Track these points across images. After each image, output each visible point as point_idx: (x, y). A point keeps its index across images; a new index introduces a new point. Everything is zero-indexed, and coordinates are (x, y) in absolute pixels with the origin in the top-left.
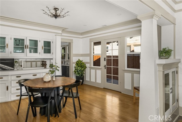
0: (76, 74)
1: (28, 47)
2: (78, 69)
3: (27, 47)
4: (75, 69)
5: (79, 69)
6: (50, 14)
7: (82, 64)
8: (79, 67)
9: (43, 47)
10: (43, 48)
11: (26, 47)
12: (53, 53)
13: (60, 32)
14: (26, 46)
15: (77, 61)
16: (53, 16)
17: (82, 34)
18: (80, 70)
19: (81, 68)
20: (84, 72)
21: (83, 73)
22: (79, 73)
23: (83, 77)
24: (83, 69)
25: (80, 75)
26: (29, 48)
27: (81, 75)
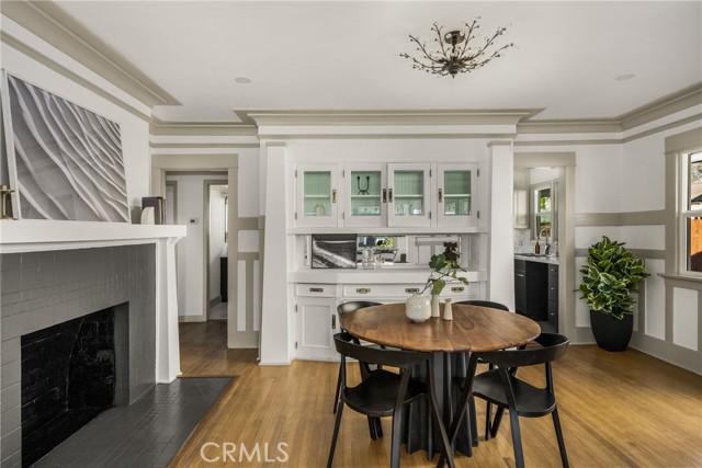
0: (590, 302)
1: (390, 197)
2: (599, 282)
3: (388, 195)
4: (586, 280)
5: (603, 279)
6: (428, 63)
7: (620, 257)
8: (602, 269)
9: (440, 193)
10: (443, 195)
11: (385, 198)
12: (478, 213)
13: (511, 128)
14: (385, 193)
15: (596, 247)
16: (443, 69)
17: (624, 121)
18: (607, 287)
19: (614, 279)
20: (634, 296)
21: (628, 300)
22: (605, 300)
23: (630, 318)
24: (623, 283)
25: (606, 307)
26: (396, 198)
27: (617, 310)
